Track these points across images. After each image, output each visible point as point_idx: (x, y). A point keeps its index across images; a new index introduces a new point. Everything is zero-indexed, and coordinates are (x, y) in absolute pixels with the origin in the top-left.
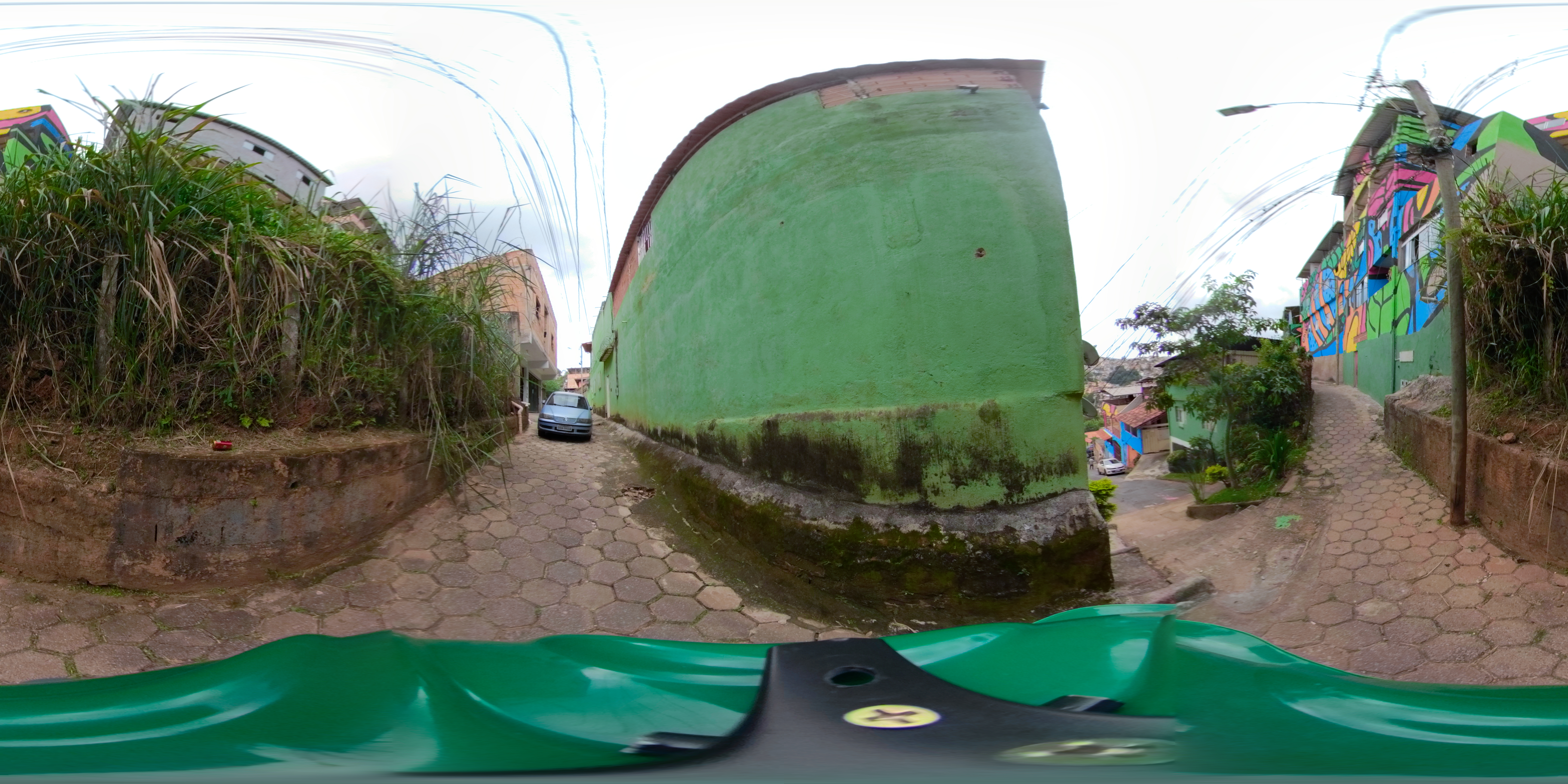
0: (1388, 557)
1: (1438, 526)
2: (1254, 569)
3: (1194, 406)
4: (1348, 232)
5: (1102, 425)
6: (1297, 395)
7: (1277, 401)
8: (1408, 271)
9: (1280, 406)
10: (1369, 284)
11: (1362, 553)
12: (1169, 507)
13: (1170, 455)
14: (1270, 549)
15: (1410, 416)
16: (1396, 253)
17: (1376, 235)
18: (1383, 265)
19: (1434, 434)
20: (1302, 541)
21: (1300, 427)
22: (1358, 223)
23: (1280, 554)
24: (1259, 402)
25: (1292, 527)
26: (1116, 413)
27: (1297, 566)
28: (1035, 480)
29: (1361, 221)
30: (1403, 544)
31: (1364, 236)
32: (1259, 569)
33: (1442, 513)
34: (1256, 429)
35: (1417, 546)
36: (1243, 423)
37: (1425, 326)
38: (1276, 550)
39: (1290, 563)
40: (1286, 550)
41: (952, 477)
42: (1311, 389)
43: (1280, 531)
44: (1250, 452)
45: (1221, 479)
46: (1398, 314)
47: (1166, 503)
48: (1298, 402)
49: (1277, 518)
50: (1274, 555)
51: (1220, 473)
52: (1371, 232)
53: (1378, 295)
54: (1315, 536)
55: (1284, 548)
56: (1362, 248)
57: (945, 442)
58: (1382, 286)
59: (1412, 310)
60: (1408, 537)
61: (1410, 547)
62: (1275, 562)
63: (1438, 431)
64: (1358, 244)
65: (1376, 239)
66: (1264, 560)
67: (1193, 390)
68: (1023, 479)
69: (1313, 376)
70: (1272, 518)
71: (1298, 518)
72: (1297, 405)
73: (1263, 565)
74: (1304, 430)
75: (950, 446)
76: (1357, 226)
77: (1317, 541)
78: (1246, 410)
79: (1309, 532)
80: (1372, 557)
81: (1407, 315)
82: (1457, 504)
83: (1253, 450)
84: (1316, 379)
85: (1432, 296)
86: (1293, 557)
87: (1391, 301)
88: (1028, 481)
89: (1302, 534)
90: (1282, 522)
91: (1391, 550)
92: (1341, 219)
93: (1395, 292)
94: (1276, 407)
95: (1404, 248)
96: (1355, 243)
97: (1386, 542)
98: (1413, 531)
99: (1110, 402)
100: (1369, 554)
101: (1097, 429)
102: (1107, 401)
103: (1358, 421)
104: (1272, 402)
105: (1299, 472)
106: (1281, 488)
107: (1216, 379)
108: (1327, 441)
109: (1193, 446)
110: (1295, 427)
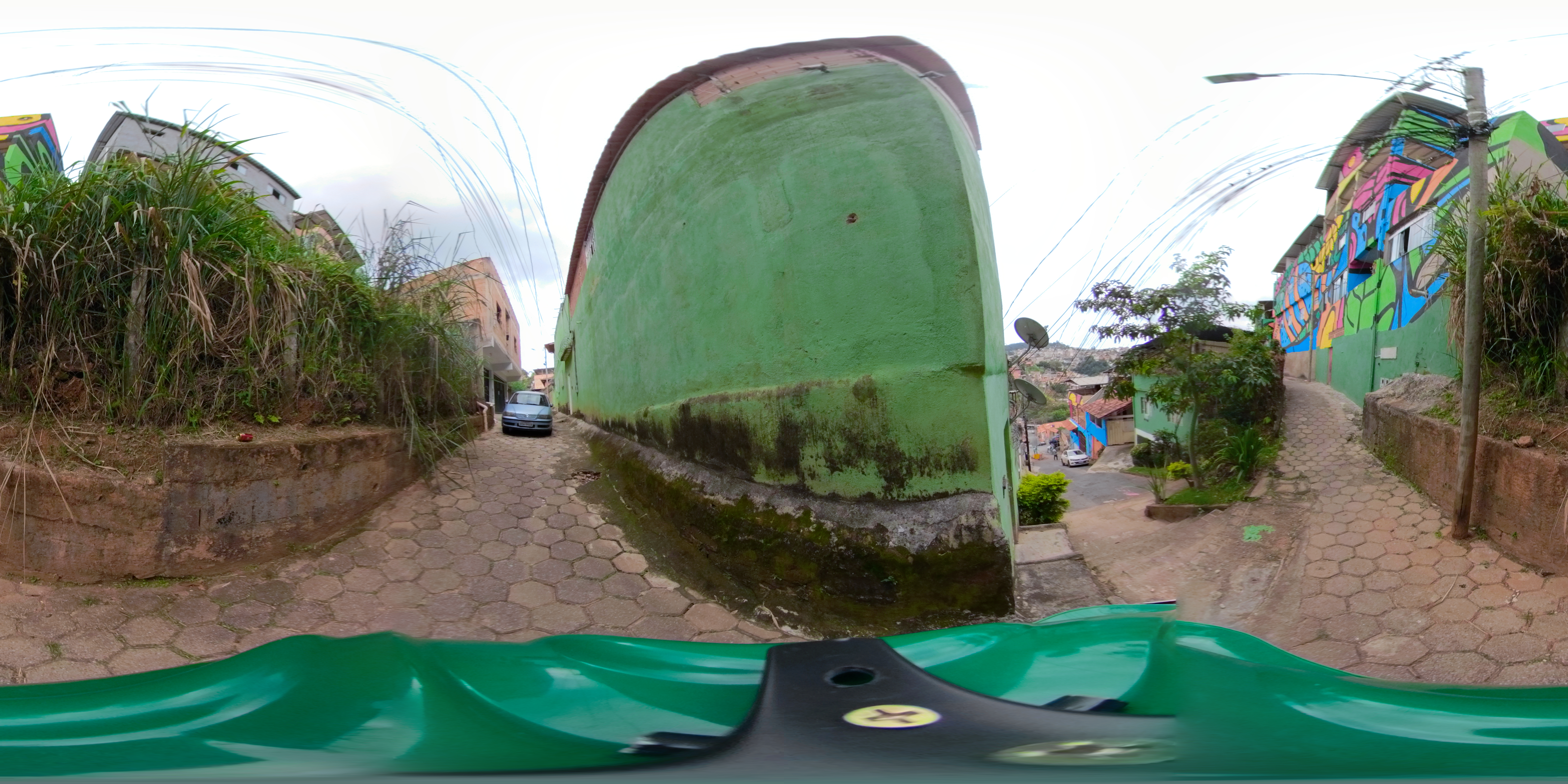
0: (1386, 580)
1: (1439, 540)
2: (1212, 593)
3: (1159, 397)
4: (1329, 226)
6: (1270, 389)
7: (1249, 394)
8: (1395, 264)
9: (1251, 400)
10: (1349, 278)
11: (1353, 575)
12: (1130, 504)
13: (1134, 448)
14: (1236, 567)
15: (1396, 417)
16: (1382, 247)
17: (1360, 228)
18: (1366, 259)
19: (1426, 437)
20: (1276, 558)
21: (1271, 424)
22: (1341, 218)
23: (1248, 574)
24: (1228, 395)
25: (1263, 540)
26: (1082, 404)
27: (1270, 592)
28: (919, 474)
29: (1345, 214)
30: (1400, 563)
31: (1347, 229)
32: (1220, 594)
33: (1439, 525)
34: (1224, 424)
35: (1418, 565)
36: (1211, 417)
37: (1412, 321)
38: (1244, 568)
39: (1260, 586)
40: (1256, 570)
42: (1282, 384)
43: (1248, 544)
44: (1217, 449)
45: (1184, 476)
46: (1381, 309)
47: (1128, 499)
48: (1270, 397)
49: (1245, 528)
50: (1240, 575)
51: (1183, 470)
52: (1355, 225)
53: (1359, 289)
54: (1292, 553)
55: (1254, 566)
56: (1343, 242)
57: (819, 422)
58: (1364, 280)
59: (1398, 304)
60: (1406, 554)
61: (1410, 566)
62: (1241, 584)
63: (1431, 433)
64: (1340, 238)
65: (1360, 233)
66: (1228, 581)
67: (1157, 379)
68: (905, 472)
69: (1285, 371)
70: (1239, 528)
71: (1271, 530)
72: (1268, 400)
73: (1225, 589)
74: (1276, 427)
75: (824, 427)
76: (1339, 220)
77: (1294, 559)
78: (1214, 403)
79: (1283, 547)
80: (1367, 580)
81: (1391, 310)
82: (1462, 516)
83: (1220, 448)
84: (1288, 374)
85: (1422, 289)
86: (1264, 578)
87: (1374, 296)
88: (910, 474)
89: (1275, 549)
90: (1252, 534)
91: (1389, 571)
92: (1323, 213)
93: (1379, 285)
94: (1246, 401)
95: (1391, 242)
96: (1335, 237)
97: (1379, 560)
98: (1409, 547)
100: (1361, 577)
101: (1063, 419)
103: (1332, 420)
104: (1242, 395)
105: (1271, 474)
106: (1250, 492)
107: (1182, 366)
108: (1300, 441)
109: (1157, 440)
110: (1265, 424)
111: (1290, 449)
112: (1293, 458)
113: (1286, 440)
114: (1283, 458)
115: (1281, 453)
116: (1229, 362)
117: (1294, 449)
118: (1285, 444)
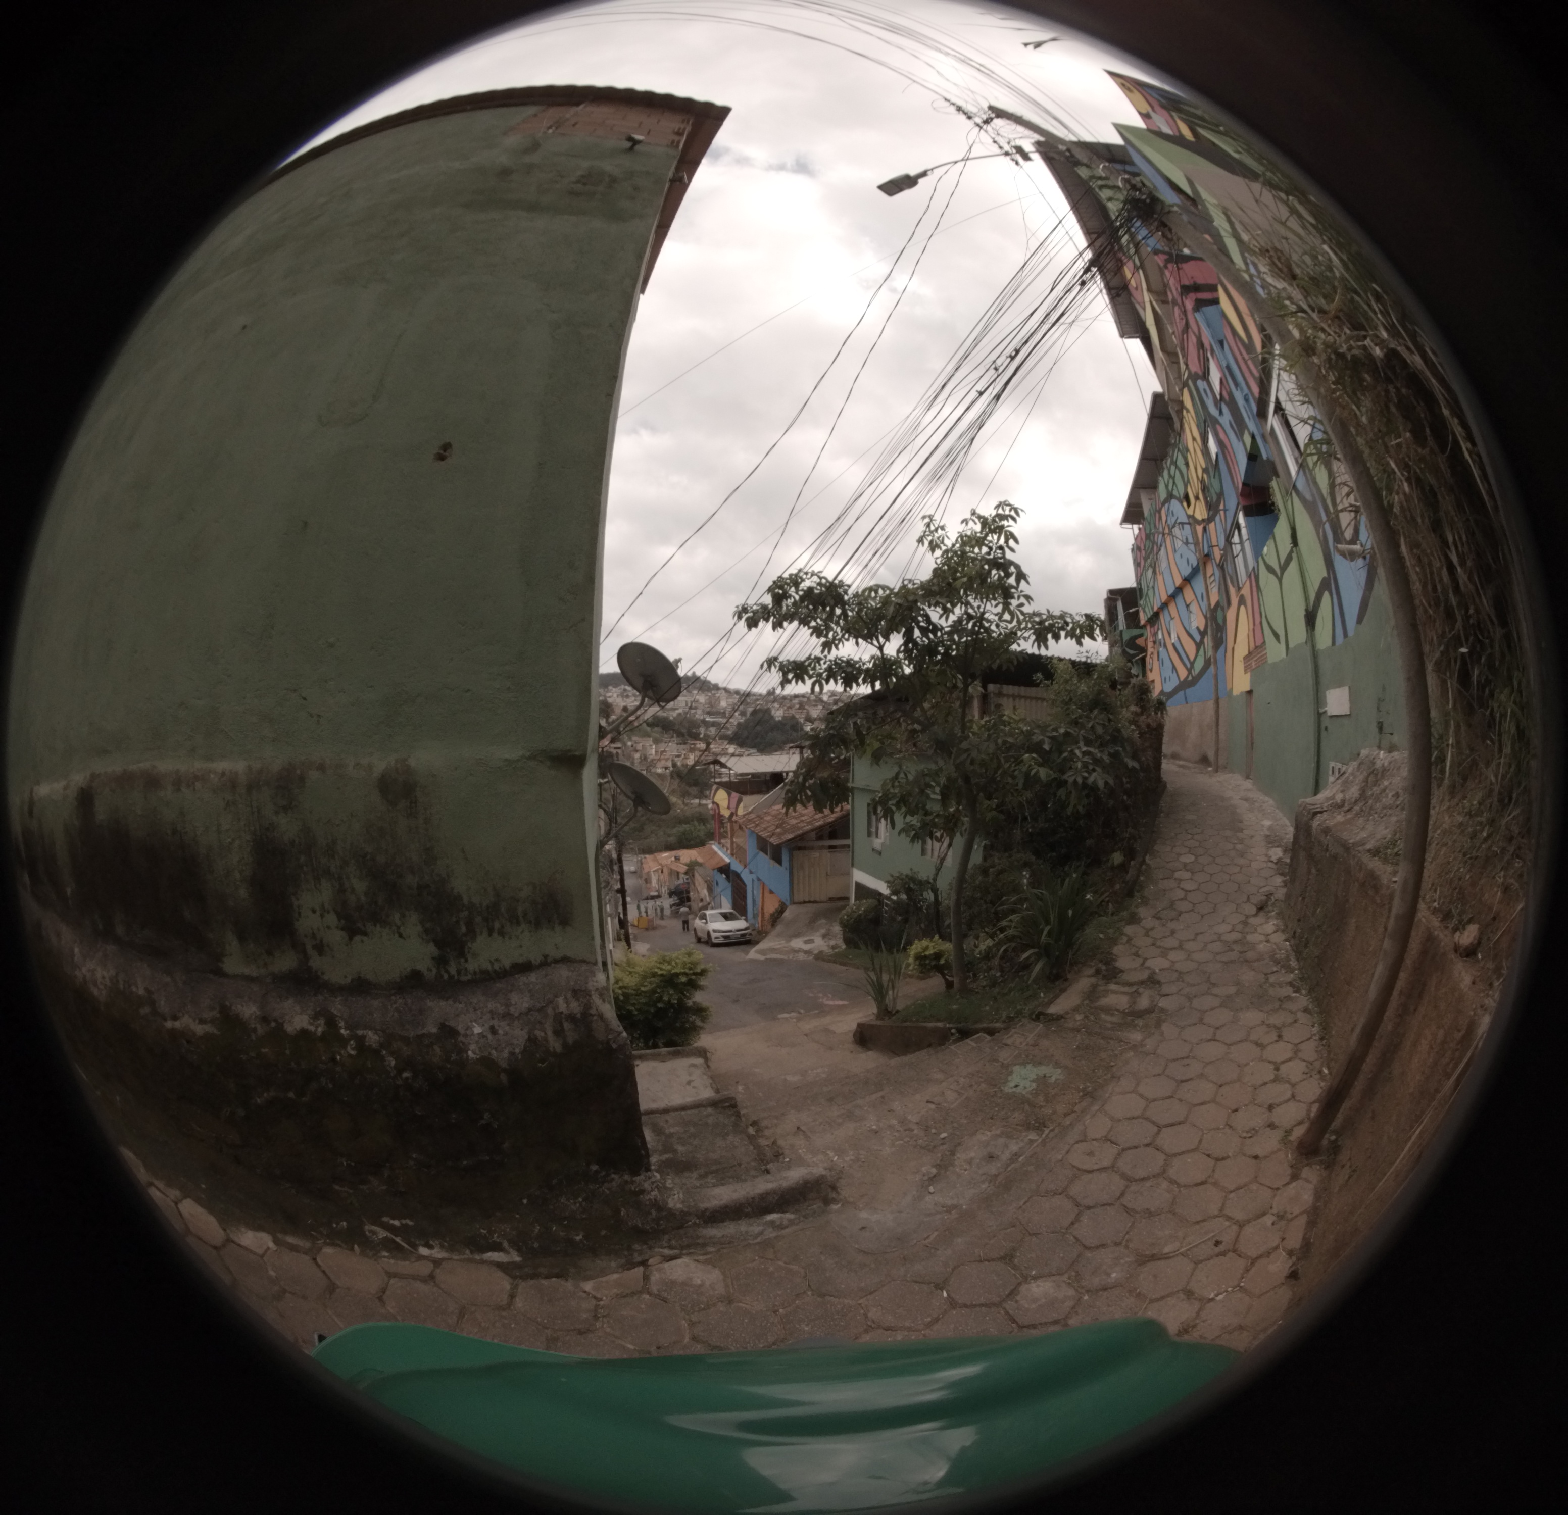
3: (898, 805)
5: (711, 836)
6: (1124, 792)
9: (1081, 815)
12: (826, 1020)
13: (849, 910)
15: (1335, 857)
21: (1124, 867)
26: (741, 812)
34: (1026, 865)
41: (339, 916)
42: (1159, 779)
44: (1006, 914)
45: (940, 969)
47: (822, 1011)
51: (938, 956)
67: (896, 769)
69: (1166, 749)
74: (1132, 872)
83: (1013, 911)
84: (1175, 756)
99: (729, 787)
101: (700, 843)
102: (722, 785)
103: (1241, 861)
105: (1098, 972)
106: (1050, 1002)
107: (943, 747)
108: (1172, 905)
109: (894, 893)
110: (1113, 868)
111: (1148, 922)
112: (1149, 941)
113: (1145, 902)
114: (1130, 940)
115: (1129, 930)
116: (1037, 738)
117: (1157, 922)
118: (1142, 912)
